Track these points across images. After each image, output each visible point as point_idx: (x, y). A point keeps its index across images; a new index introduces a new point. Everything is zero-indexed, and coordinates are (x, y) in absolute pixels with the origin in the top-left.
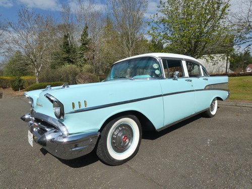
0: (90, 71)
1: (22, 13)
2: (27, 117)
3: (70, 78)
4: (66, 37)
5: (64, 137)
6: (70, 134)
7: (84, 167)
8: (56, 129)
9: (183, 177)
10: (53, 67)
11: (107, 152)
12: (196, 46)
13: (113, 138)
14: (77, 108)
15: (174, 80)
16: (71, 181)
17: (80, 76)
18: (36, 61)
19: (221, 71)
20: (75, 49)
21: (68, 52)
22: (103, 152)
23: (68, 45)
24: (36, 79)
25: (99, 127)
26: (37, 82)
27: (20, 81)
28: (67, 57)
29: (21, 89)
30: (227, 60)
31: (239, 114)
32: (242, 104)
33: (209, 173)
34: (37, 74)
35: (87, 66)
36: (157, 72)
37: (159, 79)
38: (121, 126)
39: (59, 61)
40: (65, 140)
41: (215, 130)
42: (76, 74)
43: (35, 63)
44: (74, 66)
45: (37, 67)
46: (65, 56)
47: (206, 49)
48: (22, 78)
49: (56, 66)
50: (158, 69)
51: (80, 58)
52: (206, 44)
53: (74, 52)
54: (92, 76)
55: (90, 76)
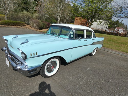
0: (38, 18)
2: (4, 49)
3: (26, 20)
5: (26, 68)
6: (28, 67)
7: (33, 77)
8: (22, 64)
9: (74, 85)
10: (16, 11)
11: (44, 73)
12: (94, 15)
13: (47, 67)
14: (33, 56)
15: (79, 40)
16: (28, 84)
17: (32, 20)
18: (5, 6)
19: (103, 29)
20: (29, 2)
21: (25, 3)
22: (43, 73)
24: (5, 17)
25: (42, 64)
26: (6, 19)
28: (25, 7)
30: (107, 25)
31: (104, 56)
32: (107, 50)
33: (84, 85)
34: (6, 14)
35: (36, 15)
36: (72, 36)
37: (72, 40)
38: (52, 62)
39: (19, 8)
40: (26, 70)
41: (92, 63)
42: (29, 18)
43: (5, 7)
44: (28, 13)
45: (6, 10)
46: (23, 5)
47: (99, 18)
49: (18, 11)
50: (72, 34)
51: (32, 8)
52: (100, 15)
53: (29, 4)
54: (38, 22)
55: (37, 21)
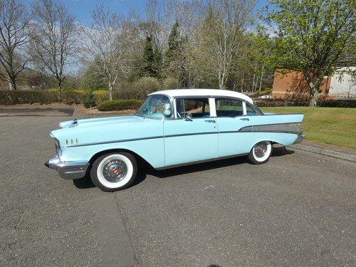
1: (96, 13)
4: (149, 39)
13: (105, 169)
14: (69, 144)
15: (186, 120)
18: (110, 72)
20: (160, 54)
21: (150, 59)
23: (151, 50)
24: (109, 94)
25: (89, 159)
26: (111, 99)
27: (91, 97)
28: (149, 67)
29: (92, 106)
34: (111, 88)
36: (168, 112)
39: (139, 71)
43: (109, 75)
45: (111, 80)
46: (147, 64)
48: (95, 92)
51: (165, 67)
53: (159, 59)
